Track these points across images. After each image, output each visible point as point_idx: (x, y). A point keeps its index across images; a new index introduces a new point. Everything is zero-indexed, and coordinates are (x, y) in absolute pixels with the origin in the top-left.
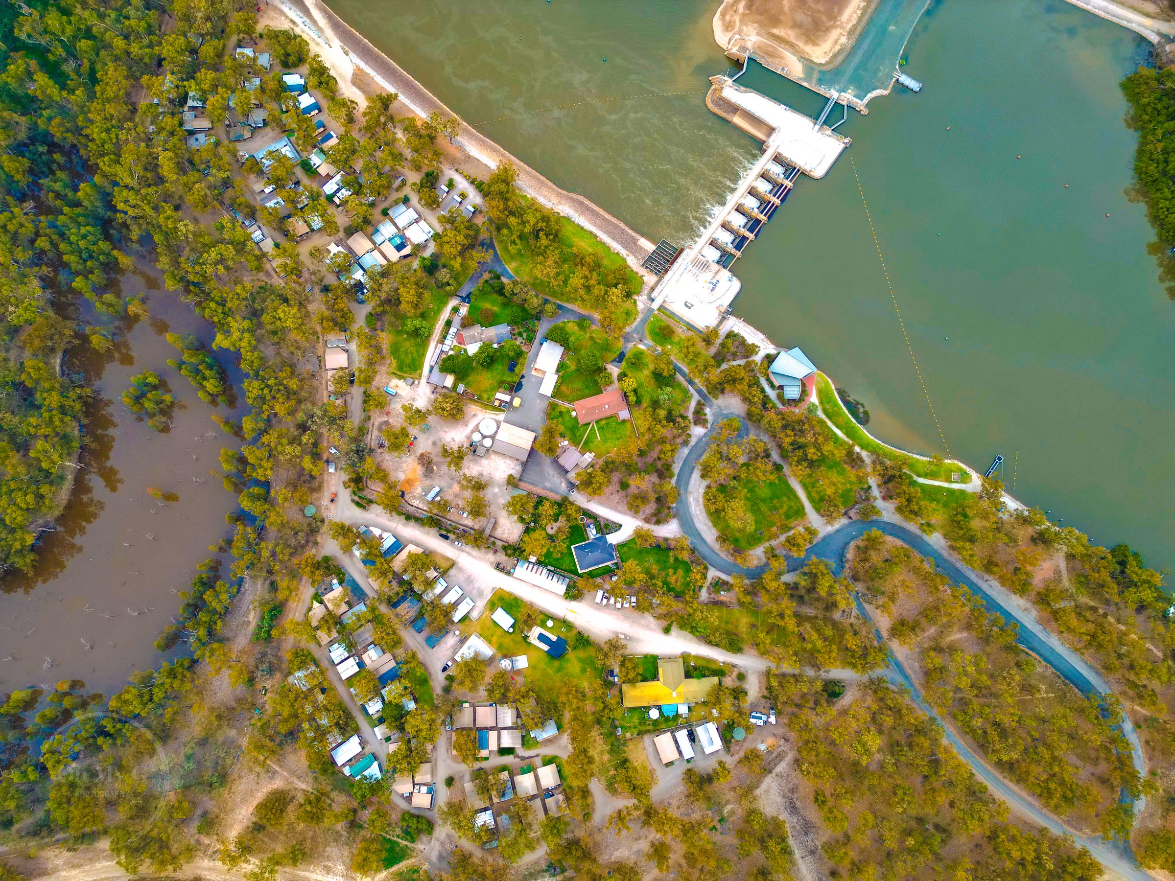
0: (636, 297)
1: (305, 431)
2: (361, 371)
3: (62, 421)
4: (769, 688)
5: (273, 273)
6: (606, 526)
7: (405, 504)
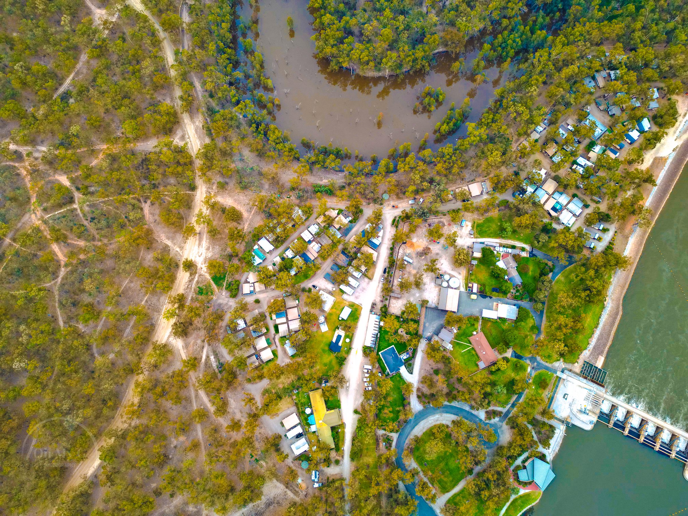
0: (562, 360)
1: (429, 183)
2: (471, 204)
3: (409, 61)
4: (334, 481)
5: (519, 143)
6: (410, 365)
7: (399, 245)
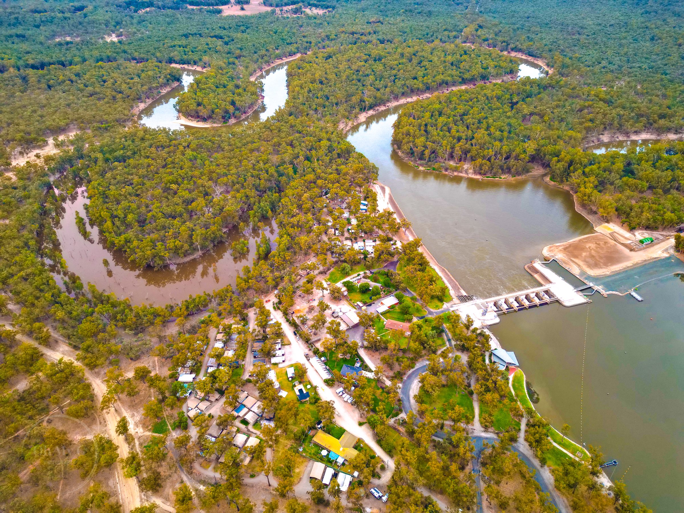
0: (445, 303)
6: (366, 368)
7: (290, 315)
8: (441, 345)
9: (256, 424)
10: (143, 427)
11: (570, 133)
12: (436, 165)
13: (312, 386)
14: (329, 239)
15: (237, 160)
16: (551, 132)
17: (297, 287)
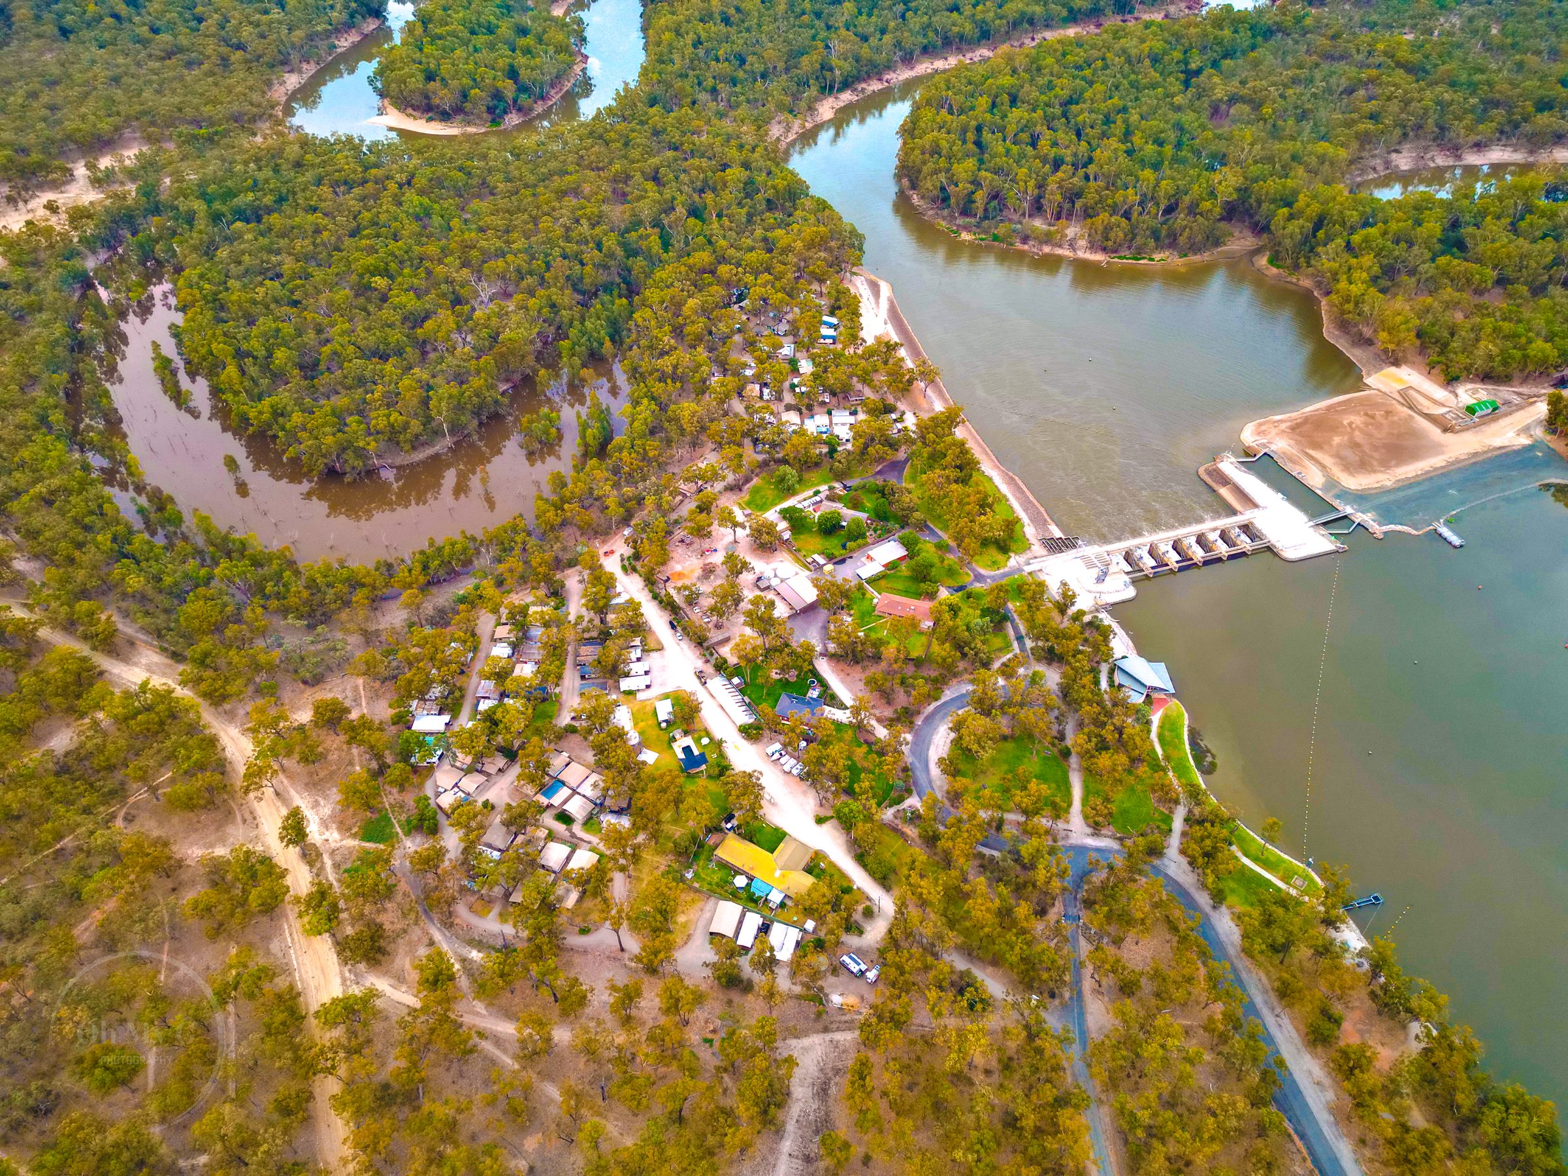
0: (1012, 555)
6: (833, 699)
7: (661, 586)
8: (1000, 650)
9: (590, 821)
10: (339, 829)
11: (1323, 147)
12: (1002, 230)
13: (711, 739)
14: (747, 408)
15: (526, 216)
16: (1278, 146)
17: (676, 522)
